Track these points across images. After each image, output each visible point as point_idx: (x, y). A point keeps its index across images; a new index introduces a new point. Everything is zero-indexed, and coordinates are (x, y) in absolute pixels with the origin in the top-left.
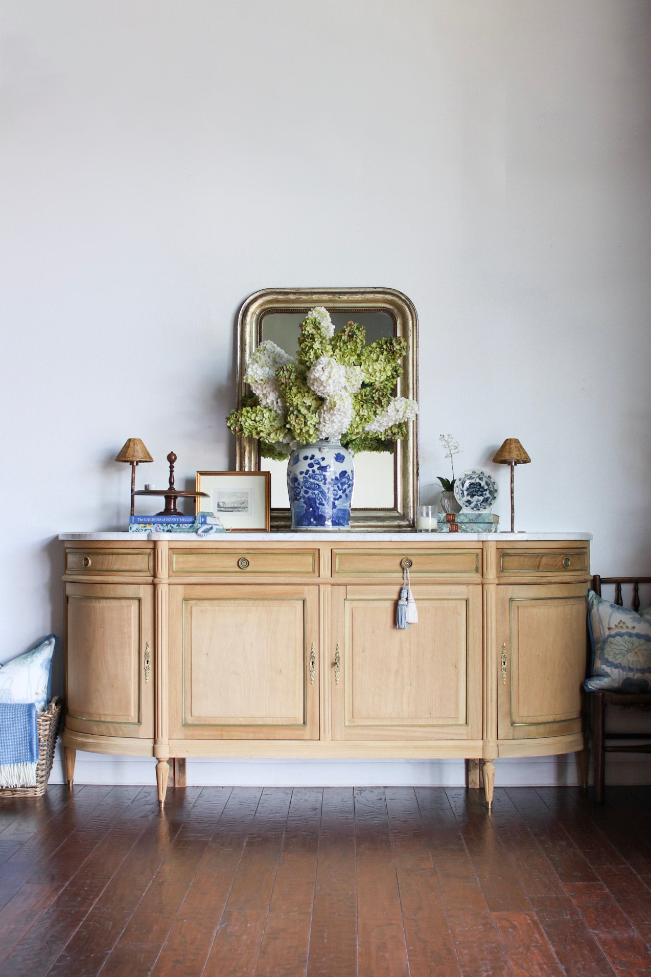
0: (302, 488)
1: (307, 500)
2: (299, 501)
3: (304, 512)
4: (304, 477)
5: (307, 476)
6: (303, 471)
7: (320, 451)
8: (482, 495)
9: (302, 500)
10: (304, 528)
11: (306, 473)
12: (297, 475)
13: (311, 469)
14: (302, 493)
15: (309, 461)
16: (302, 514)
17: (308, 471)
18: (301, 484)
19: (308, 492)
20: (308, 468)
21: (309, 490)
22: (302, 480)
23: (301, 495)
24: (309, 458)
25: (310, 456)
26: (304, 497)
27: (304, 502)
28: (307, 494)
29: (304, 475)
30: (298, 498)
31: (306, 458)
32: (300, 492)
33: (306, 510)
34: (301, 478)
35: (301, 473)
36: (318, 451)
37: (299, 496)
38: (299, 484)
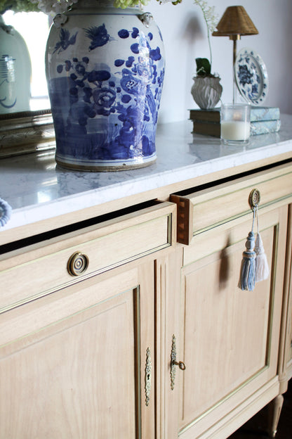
0: (119, 91)
1: (126, 114)
2: (107, 115)
3: (118, 135)
4: (125, 72)
5: (130, 69)
6: (121, 58)
7: (142, 21)
8: (250, 82)
9: (117, 113)
10: (118, 163)
11: (129, 65)
12: (109, 68)
13: (136, 56)
14: (118, 100)
15: (130, 41)
16: (113, 138)
17: (131, 60)
18: (118, 84)
19: (130, 98)
20: (133, 54)
21: (132, 96)
22: (120, 77)
23: (115, 104)
24: (130, 34)
25: (130, 30)
26: (120, 108)
27: (120, 118)
28: (128, 102)
29: (124, 66)
30: (109, 109)
31: (124, 34)
32: (113, 100)
33: (122, 132)
34: (117, 73)
35: (118, 63)
36: (140, 22)
37: (110, 106)
38: (112, 84)
